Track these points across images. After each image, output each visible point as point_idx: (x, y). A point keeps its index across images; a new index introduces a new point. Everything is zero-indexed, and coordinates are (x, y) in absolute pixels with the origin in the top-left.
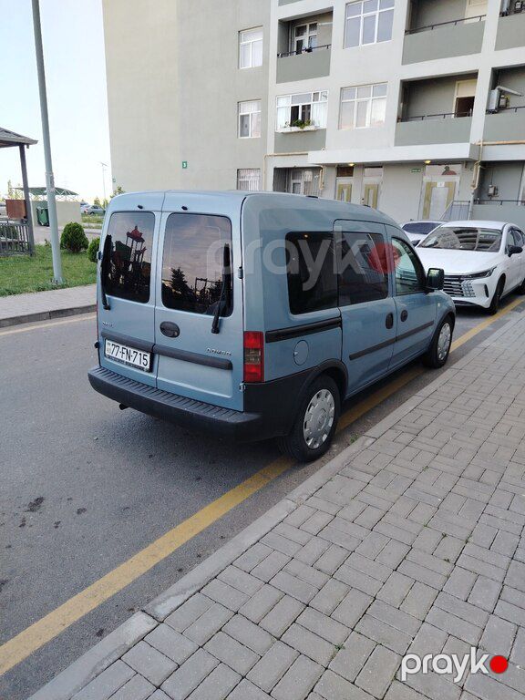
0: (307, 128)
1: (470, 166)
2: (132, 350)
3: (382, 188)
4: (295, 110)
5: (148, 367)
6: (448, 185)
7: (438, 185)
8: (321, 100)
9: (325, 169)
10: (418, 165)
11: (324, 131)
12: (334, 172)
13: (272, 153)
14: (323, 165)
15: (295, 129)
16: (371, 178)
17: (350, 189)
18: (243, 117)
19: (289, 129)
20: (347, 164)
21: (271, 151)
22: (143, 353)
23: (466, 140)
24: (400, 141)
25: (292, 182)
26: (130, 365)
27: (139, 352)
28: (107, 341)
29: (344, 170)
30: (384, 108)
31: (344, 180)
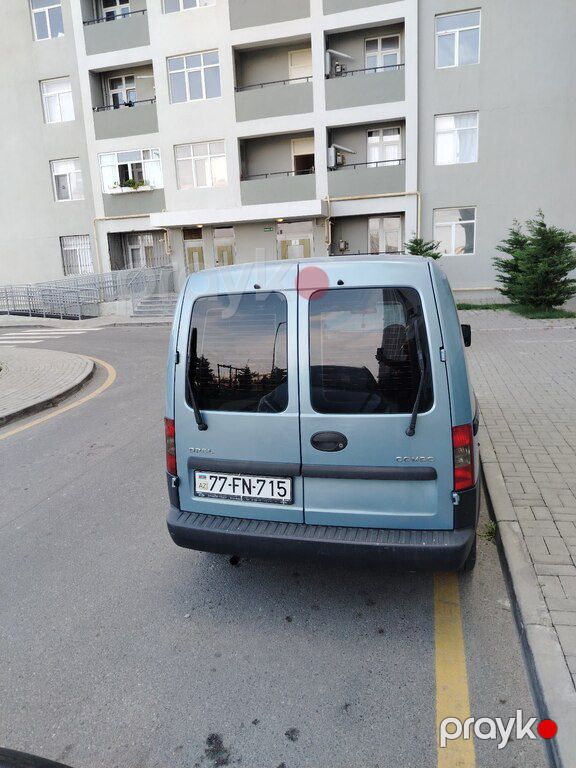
0: (141, 189)
1: (320, 223)
2: (254, 480)
3: (235, 249)
4: (123, 169)
5: (288, 497)
6: (302, 242)
7: (293, 243)
8: (153, 158)
9: (169, 232)
10: (270, 224)
11: (162, 190)
12: (180, 235)
13: (103, 217)
14: (167, 227)
15: (126, 190)
16: (223, 239)
17: (201, 251)
18: (57, 177)
19: (119, 190)
20: (195, 226)
21: (100, 214)
22: (275, 481)
23: (312, 196)
24: (247, 200)
25: (130, 247)
26: (251, 499)
27: (268, 480)
28: (198, 474)
29: (191, 232)
30: (224, 166)
31: (192, 243)
